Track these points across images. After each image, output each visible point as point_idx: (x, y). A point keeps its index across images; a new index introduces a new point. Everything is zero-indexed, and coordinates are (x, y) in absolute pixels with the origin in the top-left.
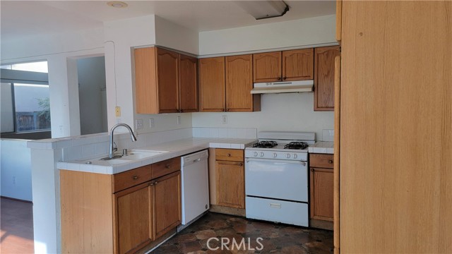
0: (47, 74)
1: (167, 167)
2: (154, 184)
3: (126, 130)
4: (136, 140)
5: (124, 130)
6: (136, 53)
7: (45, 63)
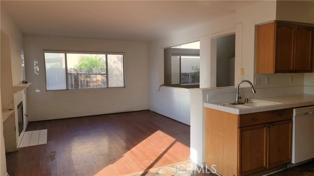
0: (199, 50)
1: (280, 115)
2: (269, 126)
3: (248, 85)
4: (255, 92)
5: (247, 85)
6: (258, 28)
7: (198, 43)
